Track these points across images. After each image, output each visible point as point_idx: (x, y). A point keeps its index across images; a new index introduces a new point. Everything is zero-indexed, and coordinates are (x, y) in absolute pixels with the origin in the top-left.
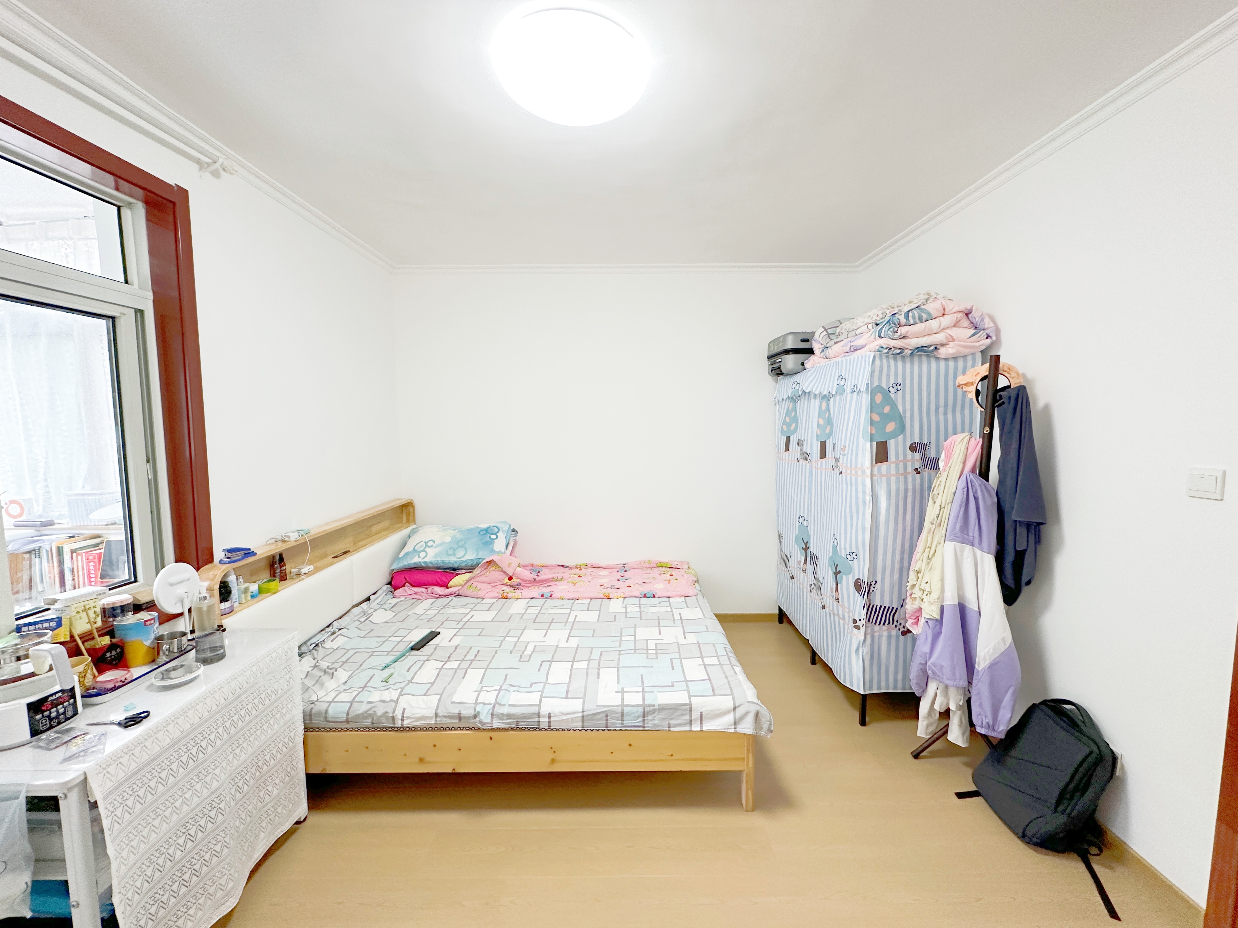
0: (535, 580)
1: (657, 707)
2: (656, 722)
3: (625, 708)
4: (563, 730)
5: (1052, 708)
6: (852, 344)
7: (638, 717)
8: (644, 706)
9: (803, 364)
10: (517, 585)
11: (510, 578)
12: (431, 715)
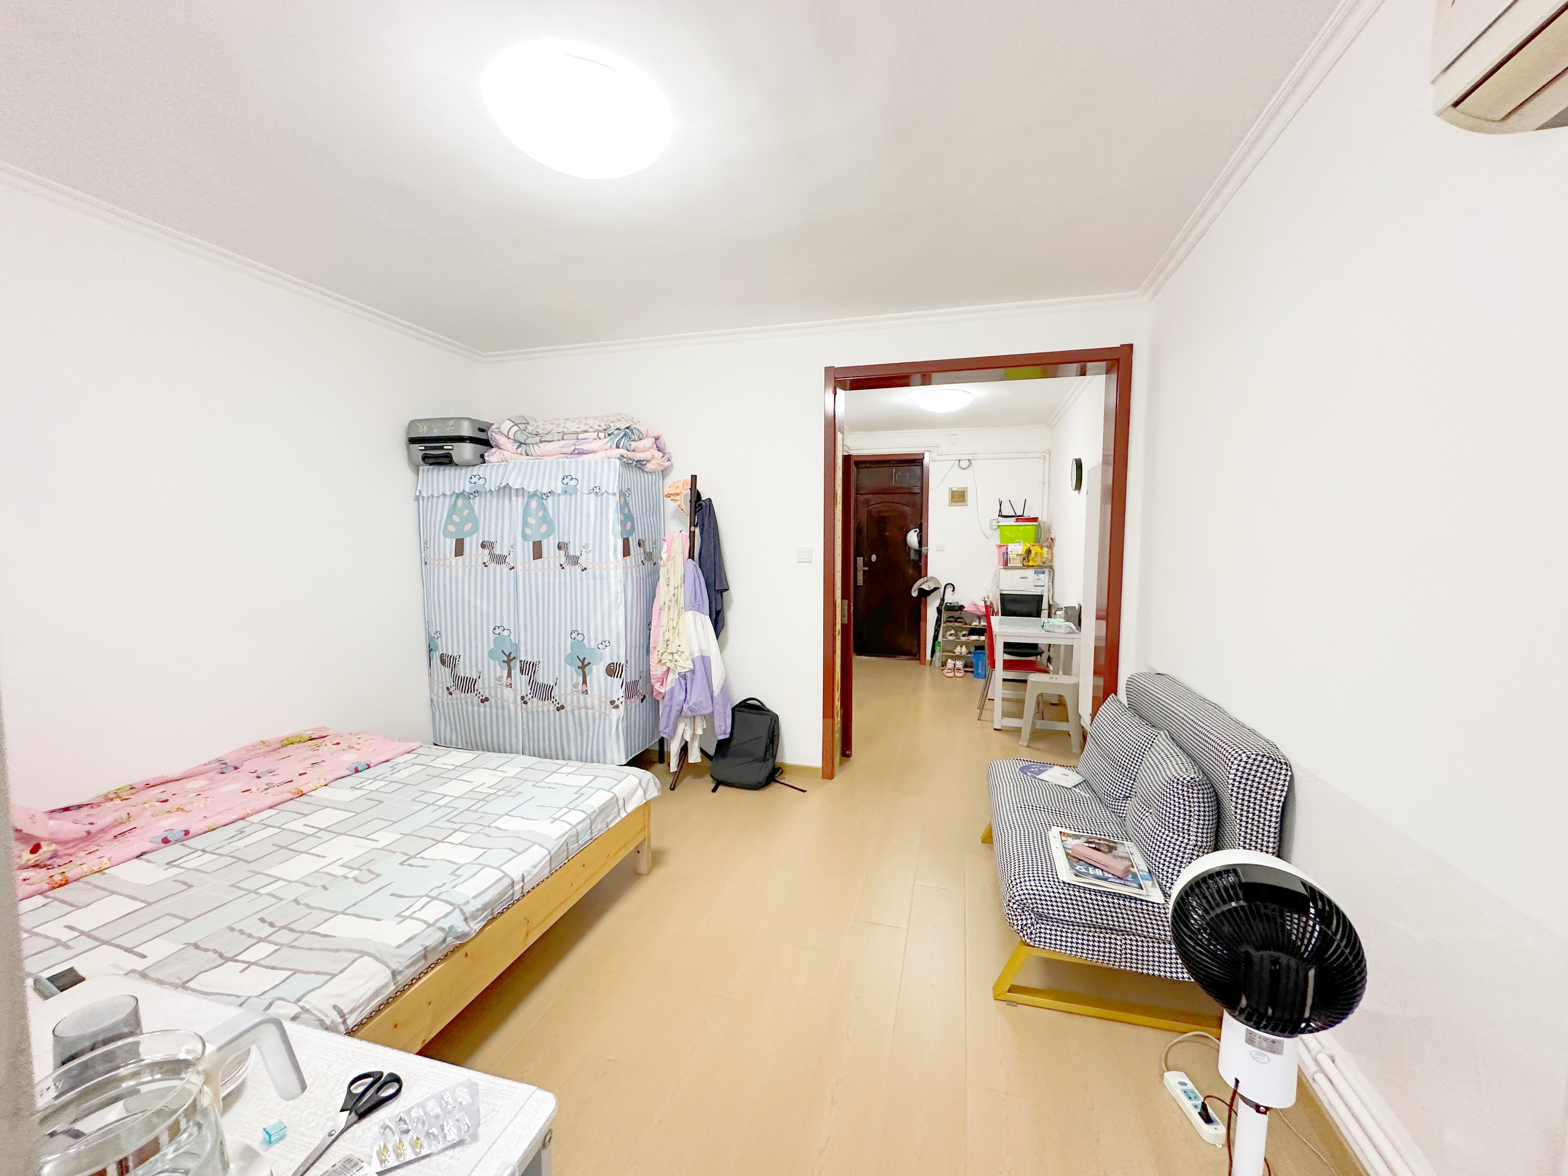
0: (89, 833)
1: (598, 811)
2: (599, 827)
3: (577, 828)
4: (543, 881)
5: (742, 706)
6: (577, 447)
7: (587, 830)
8: (589, 816)
9: (482, 456)
10: (51, 858)
11: (35, 849)
12: (386, 981)
